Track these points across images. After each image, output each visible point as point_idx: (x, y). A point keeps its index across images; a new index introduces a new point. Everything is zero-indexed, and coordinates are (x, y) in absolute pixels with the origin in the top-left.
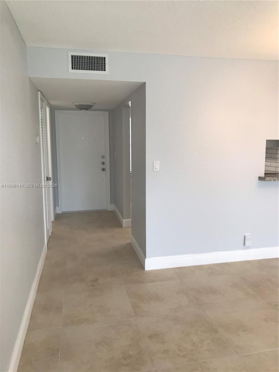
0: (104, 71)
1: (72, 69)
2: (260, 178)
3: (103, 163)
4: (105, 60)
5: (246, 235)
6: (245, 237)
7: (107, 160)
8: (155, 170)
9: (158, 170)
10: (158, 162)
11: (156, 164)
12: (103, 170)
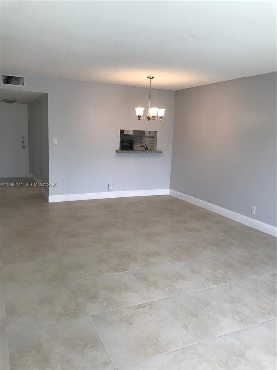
0: (22, 86)
1: (3, 83)
2: (117, 151)
3: (23, 142)
4: (23, 79)
5: (110, 183)
6: (109, 185)
7: (26, 140)
8: (54, 144)
9: (56, 144)
10: (56, 139)
11: (55, 140)
12: (24, 147)
